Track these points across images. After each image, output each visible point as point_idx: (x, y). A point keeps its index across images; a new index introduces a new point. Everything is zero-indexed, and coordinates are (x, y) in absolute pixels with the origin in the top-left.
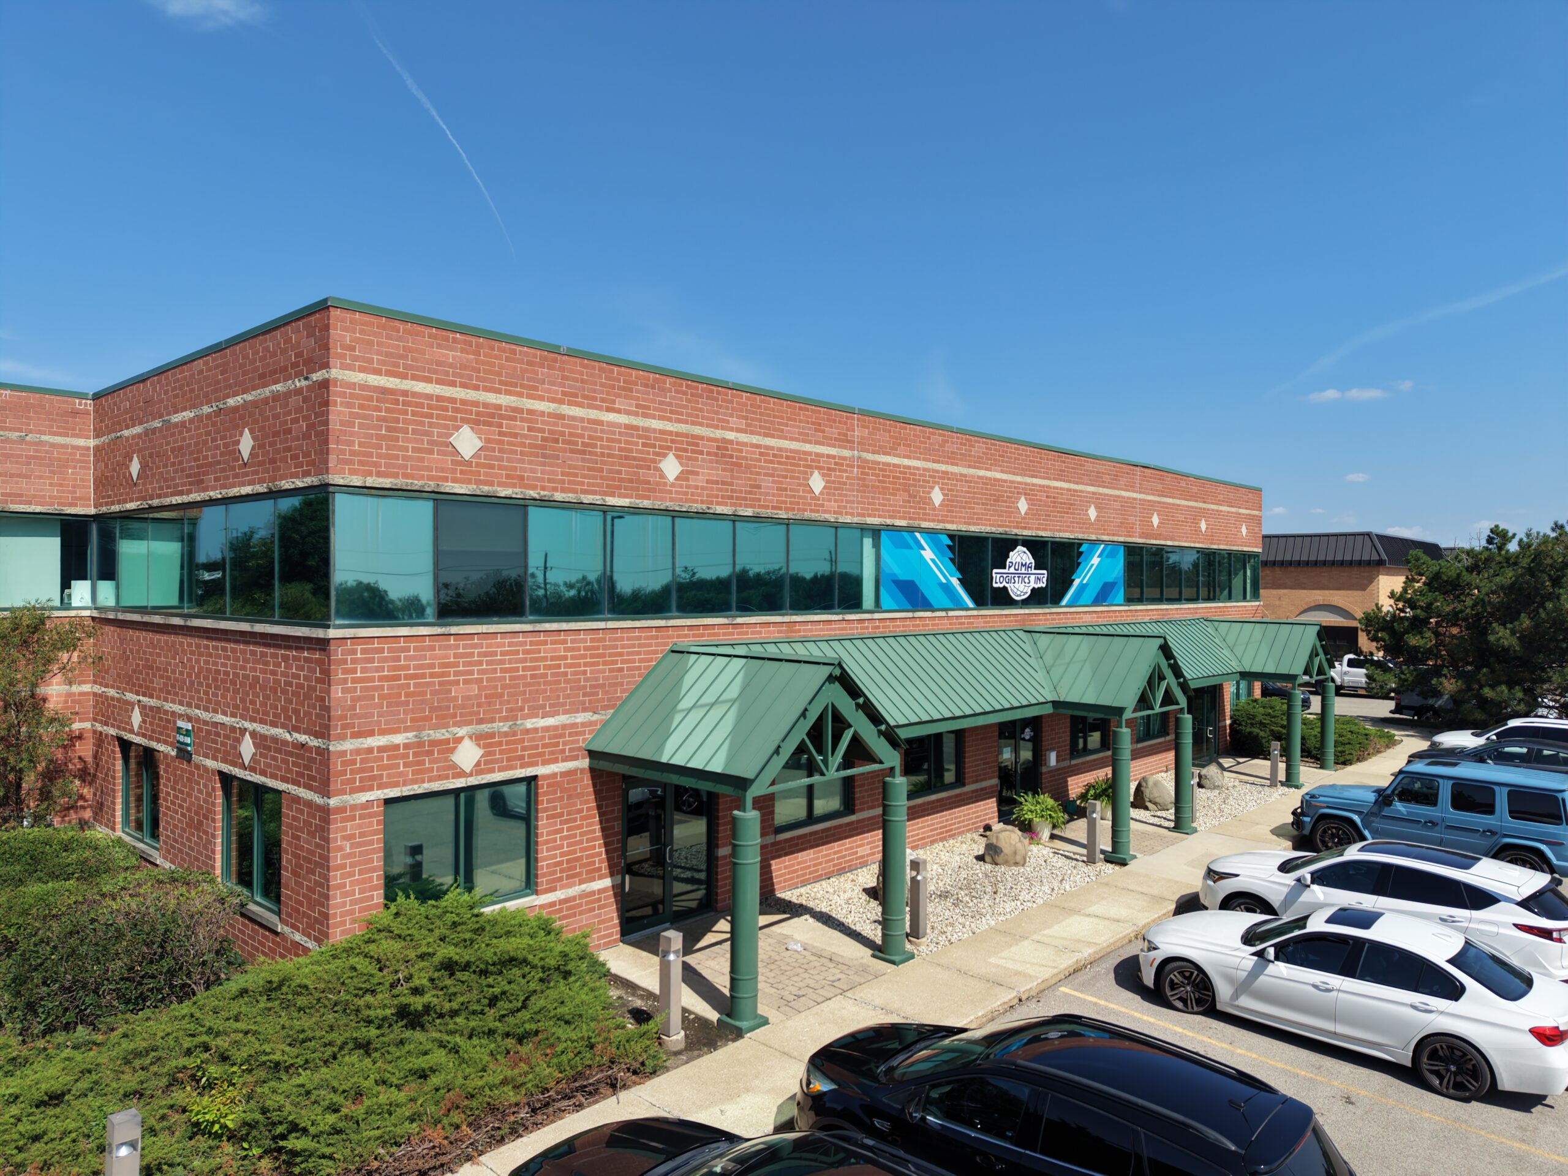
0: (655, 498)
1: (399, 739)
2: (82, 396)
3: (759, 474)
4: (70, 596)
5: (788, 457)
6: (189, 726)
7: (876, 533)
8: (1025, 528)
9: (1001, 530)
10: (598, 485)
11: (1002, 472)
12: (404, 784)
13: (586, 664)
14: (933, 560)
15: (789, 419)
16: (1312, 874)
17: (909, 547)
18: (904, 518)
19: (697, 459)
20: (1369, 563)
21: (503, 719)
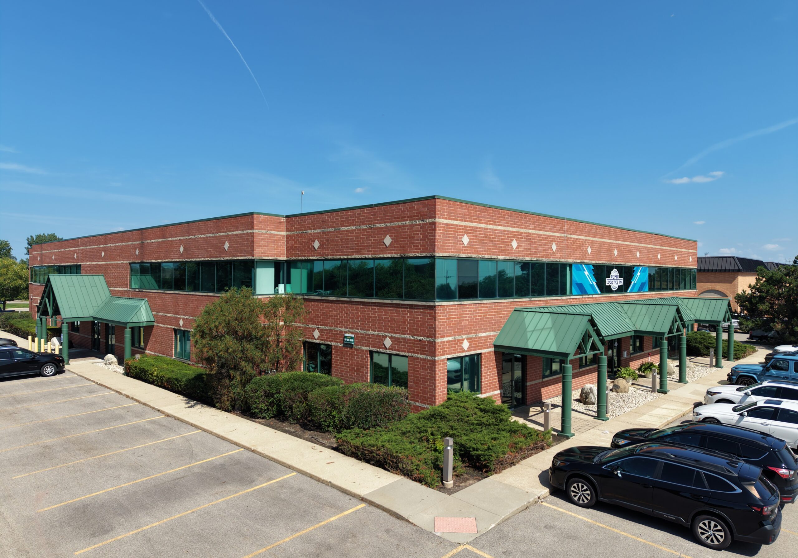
0: (510, 256)
1: (450, 339)
2: (282, 216)
3: (538, 245)
4: (278, 290)
5: (546, 238)
6: (353, 336)
7: (570, 265)
8: (616, 261)
9: (609, 262)
10: (496, 252)
11: (609, 239)
12: (452, 354)
13: (493, 315)
14: (588, 275)
15: (546, 224)
16: (751, 391)
17: (580, 270)
18: (579, 259)
19: (521, 241)
20: (734, 271)
21: (474, 333)
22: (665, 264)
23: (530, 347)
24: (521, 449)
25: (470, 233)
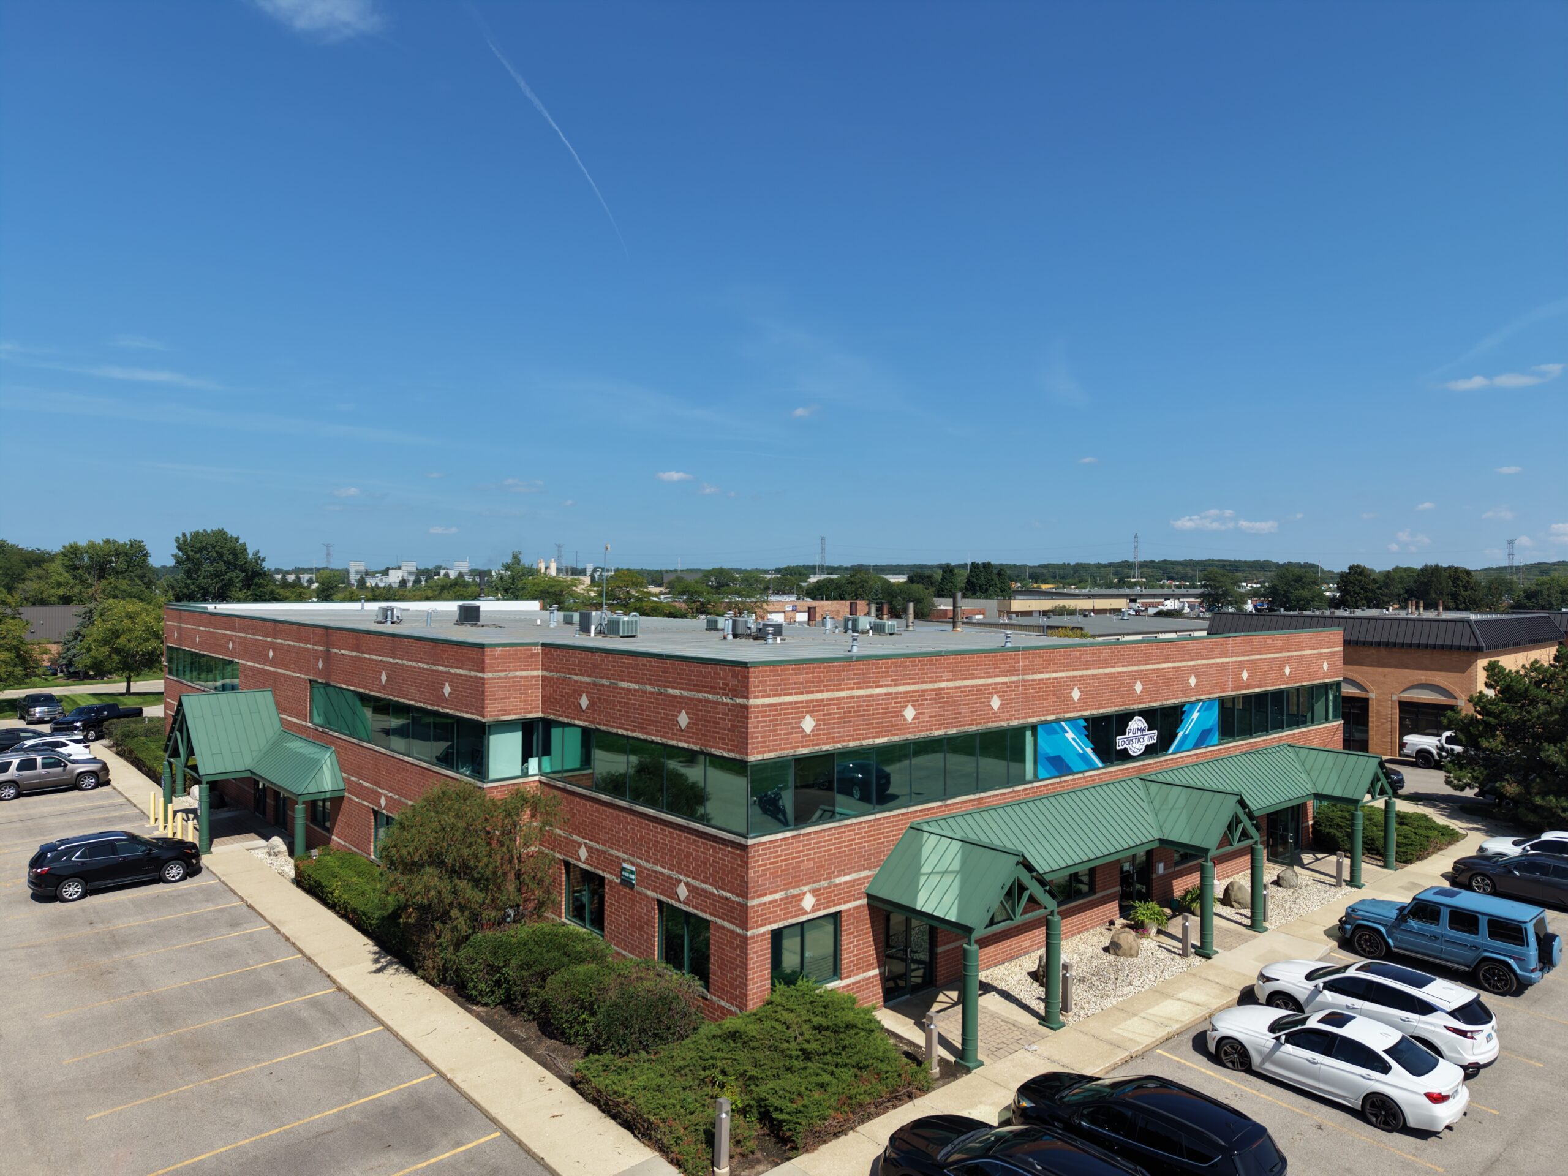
0: (901, 734)
1: (777, 896)
2: (535, 644)
3: (960, 705)
4: (527, 768)
5: (977, 690)
6: (634, 869)
7: (1034, 728)
8: (1140, 703)
9: (1122, 708)
10: (872, 733)
11: (1123, 666)
12: (780, 921)
13: (865, 842)
14: (1073, 739)
15: (978, 665)
16: (1325, 983)
17: (1056, 733)
18: (1054, 714)
19: (924, 705)
20: (1468, 648)
21: (825, 879)
22: (1259, 687)
23: (918, 908)
24: (860, 1105)
25: (818, 711)
